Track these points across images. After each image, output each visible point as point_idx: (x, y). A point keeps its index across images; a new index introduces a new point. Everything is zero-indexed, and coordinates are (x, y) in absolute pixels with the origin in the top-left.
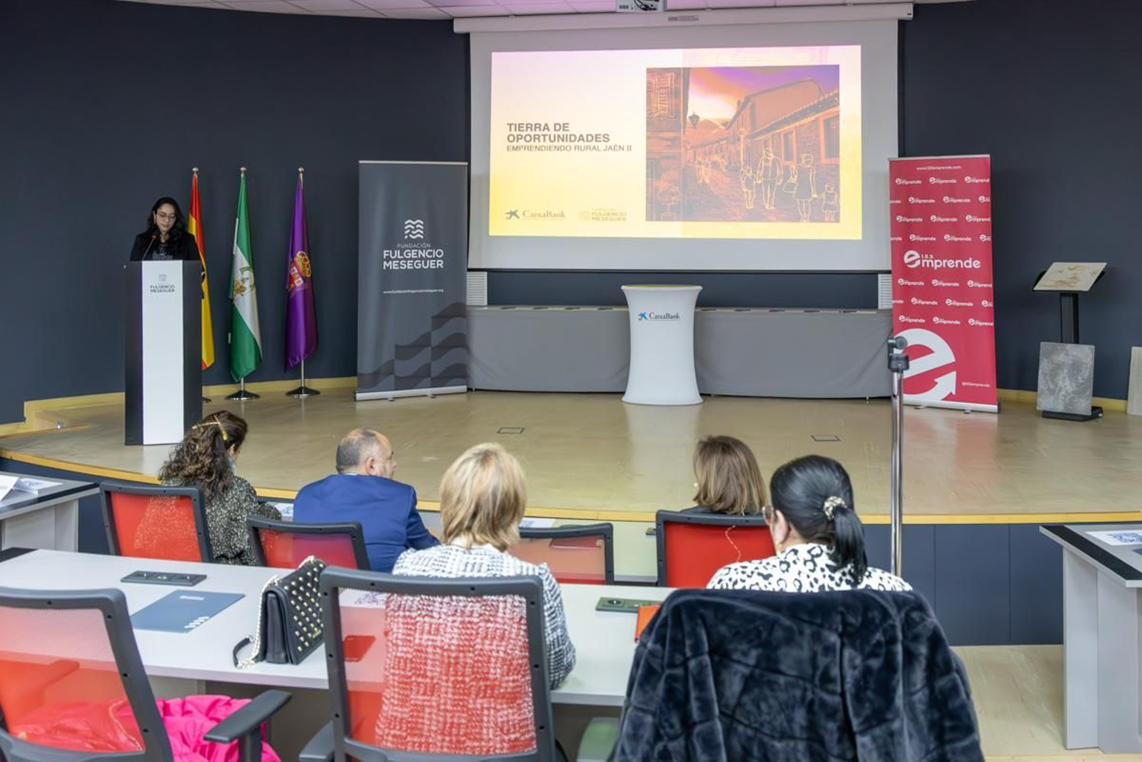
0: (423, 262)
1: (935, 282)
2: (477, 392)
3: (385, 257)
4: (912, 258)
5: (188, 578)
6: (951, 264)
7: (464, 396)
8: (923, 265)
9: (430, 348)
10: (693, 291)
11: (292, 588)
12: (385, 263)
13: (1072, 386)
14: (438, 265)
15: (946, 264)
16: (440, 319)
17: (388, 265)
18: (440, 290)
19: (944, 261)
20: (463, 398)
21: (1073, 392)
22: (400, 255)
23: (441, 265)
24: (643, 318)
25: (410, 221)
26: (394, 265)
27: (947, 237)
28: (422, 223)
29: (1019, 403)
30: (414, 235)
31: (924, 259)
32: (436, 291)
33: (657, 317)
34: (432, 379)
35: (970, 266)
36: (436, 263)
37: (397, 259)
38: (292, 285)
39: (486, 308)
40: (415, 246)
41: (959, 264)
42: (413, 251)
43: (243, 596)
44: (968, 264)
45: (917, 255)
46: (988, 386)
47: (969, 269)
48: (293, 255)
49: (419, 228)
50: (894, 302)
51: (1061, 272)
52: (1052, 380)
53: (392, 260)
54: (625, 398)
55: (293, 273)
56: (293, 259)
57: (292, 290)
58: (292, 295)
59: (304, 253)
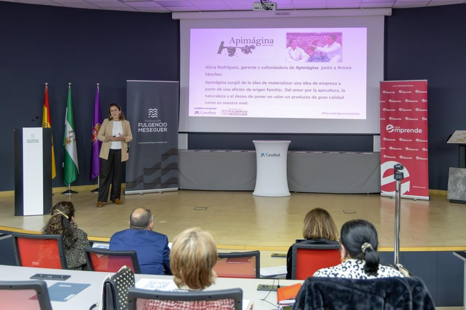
0: (157, 129)
1: (401, 139)
2: (183, 191)
3: (139, 126)
4: (390, 128)
5: (62, 277)
6: (408, 131)
7: (177, 192)
8: (395, 132)
9: (160, 170)
10: (286, 143)
11: (117, 280)
12: (139, 129)
13: (463, 188)
14: (164, 130)
15: (406, 130)
16: (166, 156)
17: (140, 130)
18: (165, 142)
19: (405, 130)
20: (176, 193)
21: (464, 191)
22: (147, 125)
23: (166, 130)
24: (263, 156)
25: (151, 109)
26: (143, 130)
27: (407, 118)
28: (157, 110)
29: (439, 196)
30: (153, 116)
31: (396, 128)
32: (163, 142)
33: (269, 155)
34: (161, 184)
35: (417, 132)
36: (163, 129)
37: (145, 127)
38: (94, 140)
39: (187, 151)
40: (153, 121)
41: (412, 131)
42: (152, 123)
43: (89, 285)
44: (416, 131)
45: (392, 127)
46: (425, 188)
47: (417, 133)
48: (94, 125)
49: (155, 113)
50: (381, 148)
51: (459, 135)
52: (455, 186)
53: (143, 128)
54: (254, 193)
55: (94, 134)
56: (94, 127)
57: (93, 142)
58: (93, 144)
59: (99, 124)
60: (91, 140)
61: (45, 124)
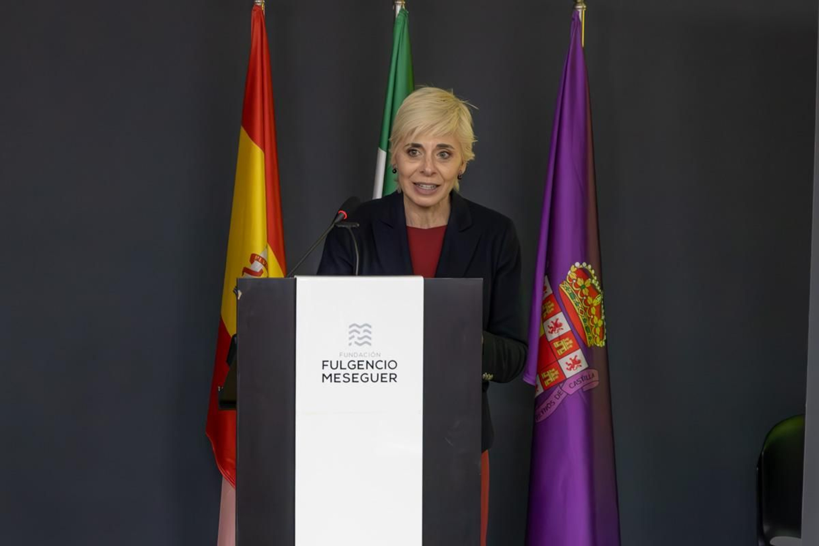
55: (555, 335)
57: (548, 391)
58: (547, 408)
59: (590, 267)
60: (529, 380)
61: (253, 258)
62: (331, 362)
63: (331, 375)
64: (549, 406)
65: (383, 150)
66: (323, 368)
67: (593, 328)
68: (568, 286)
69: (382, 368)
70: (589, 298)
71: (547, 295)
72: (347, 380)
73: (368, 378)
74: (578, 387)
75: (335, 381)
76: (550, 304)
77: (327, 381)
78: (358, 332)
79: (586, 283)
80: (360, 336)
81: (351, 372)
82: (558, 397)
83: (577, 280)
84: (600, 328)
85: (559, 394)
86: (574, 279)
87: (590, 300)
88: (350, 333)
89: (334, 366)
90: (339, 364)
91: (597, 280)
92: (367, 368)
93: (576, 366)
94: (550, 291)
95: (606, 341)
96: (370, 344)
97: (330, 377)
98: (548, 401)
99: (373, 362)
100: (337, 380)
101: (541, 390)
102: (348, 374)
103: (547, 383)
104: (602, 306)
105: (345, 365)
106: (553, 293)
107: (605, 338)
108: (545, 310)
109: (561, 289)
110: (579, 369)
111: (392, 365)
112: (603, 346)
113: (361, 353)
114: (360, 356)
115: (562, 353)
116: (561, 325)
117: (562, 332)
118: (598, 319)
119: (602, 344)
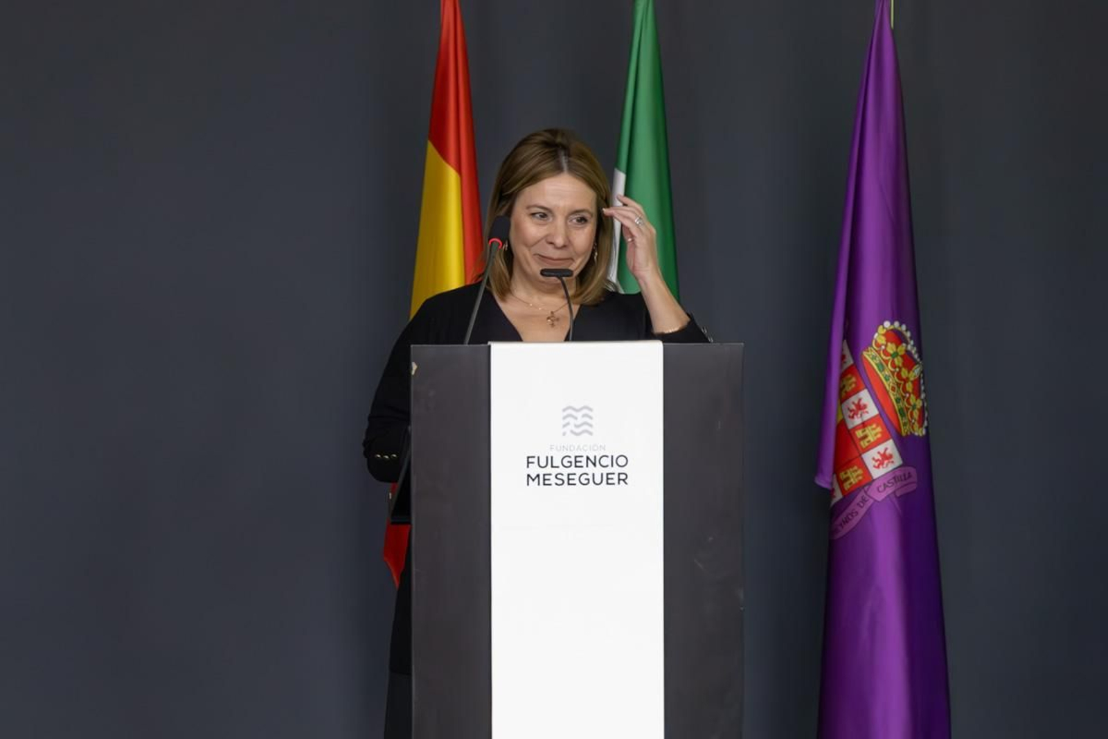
38: (853, 476)
48: (854, 338)
55: (857, 421)
56: (855, 351)
57: (849, 496)
58: (847, 521)
59: (904, 327)
60: (822, 482)
62: (539, 458)
63: (538, 476)
64: (850, 517)
65: (621, 170)
66: (528, 467)
67: (911, 410)
68: (874, 353)
69: (607, 466)
70: (903, 370)
71: (846, 366)
72: (560, 482)
73: (588, 480)
74: (889, 491)
75: (544, 484)
76: (850, 379)
77: (533, 484)
78: (576, 418)
79: (900, 348)
80: (579, 422)
81: (566, 471)
82: (862, 505)
83: (886, 346)
84: (919, 410)
85: (864, 501)
86: (883, 345)
87: (904, 373)
88: (564, 418)
89: (543, 464)
90: (550, 461)
91: (914, 346)
92: (587, 466)
93: (886, 462)
94: (850, 361)
95: (927, 428)
96: (591, 434)
97: (537, 479)
98: (848, 511)
99: (595, 457)
100: (547, 482)
101: (839, 496)
102: (562, 474)
103: (847, 486)
104: (922, 381)
105: (557, 462)
106: (855, 363)
107: (926, 424)
108: (844, 386)
109: (865, 358)
110: (891, 467)
111: (622, 461)
112: (923, 436)
113: (579, 446)
114: (577, 450)
115: (867, 444)
116: (865, 406)
117: (866, 417)
118: (916, 400)
119: (922, 432)
